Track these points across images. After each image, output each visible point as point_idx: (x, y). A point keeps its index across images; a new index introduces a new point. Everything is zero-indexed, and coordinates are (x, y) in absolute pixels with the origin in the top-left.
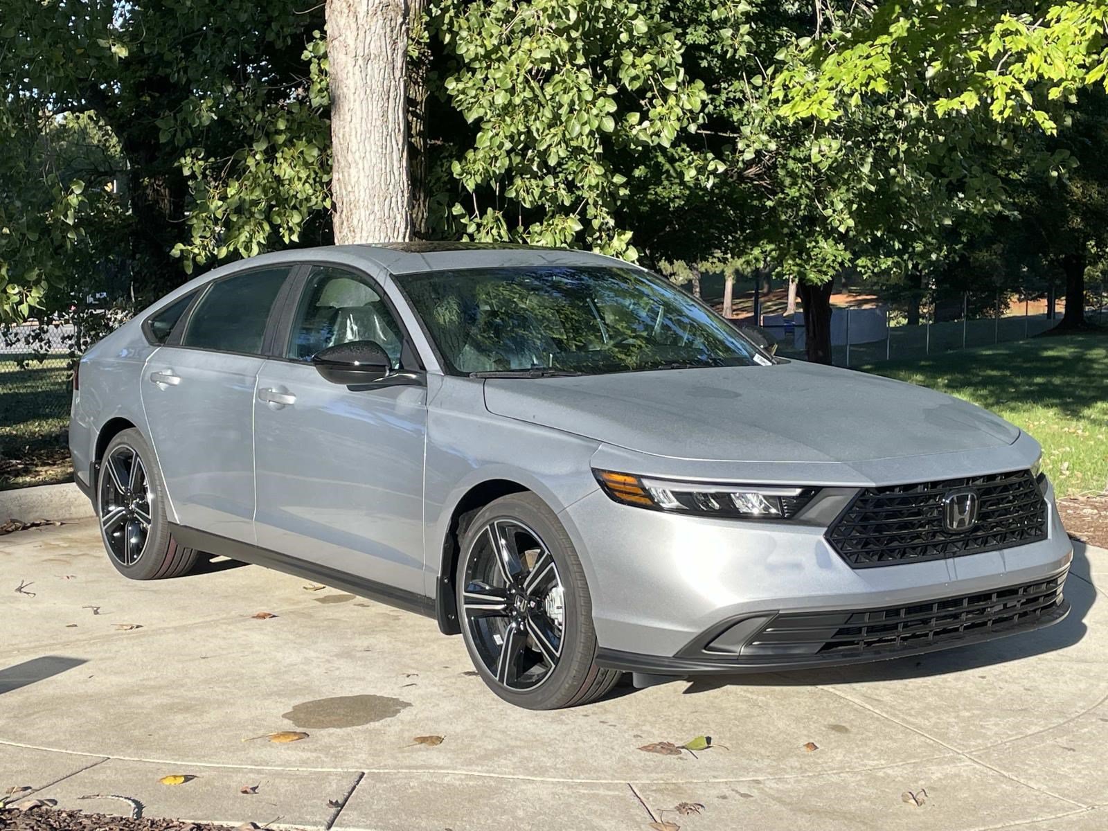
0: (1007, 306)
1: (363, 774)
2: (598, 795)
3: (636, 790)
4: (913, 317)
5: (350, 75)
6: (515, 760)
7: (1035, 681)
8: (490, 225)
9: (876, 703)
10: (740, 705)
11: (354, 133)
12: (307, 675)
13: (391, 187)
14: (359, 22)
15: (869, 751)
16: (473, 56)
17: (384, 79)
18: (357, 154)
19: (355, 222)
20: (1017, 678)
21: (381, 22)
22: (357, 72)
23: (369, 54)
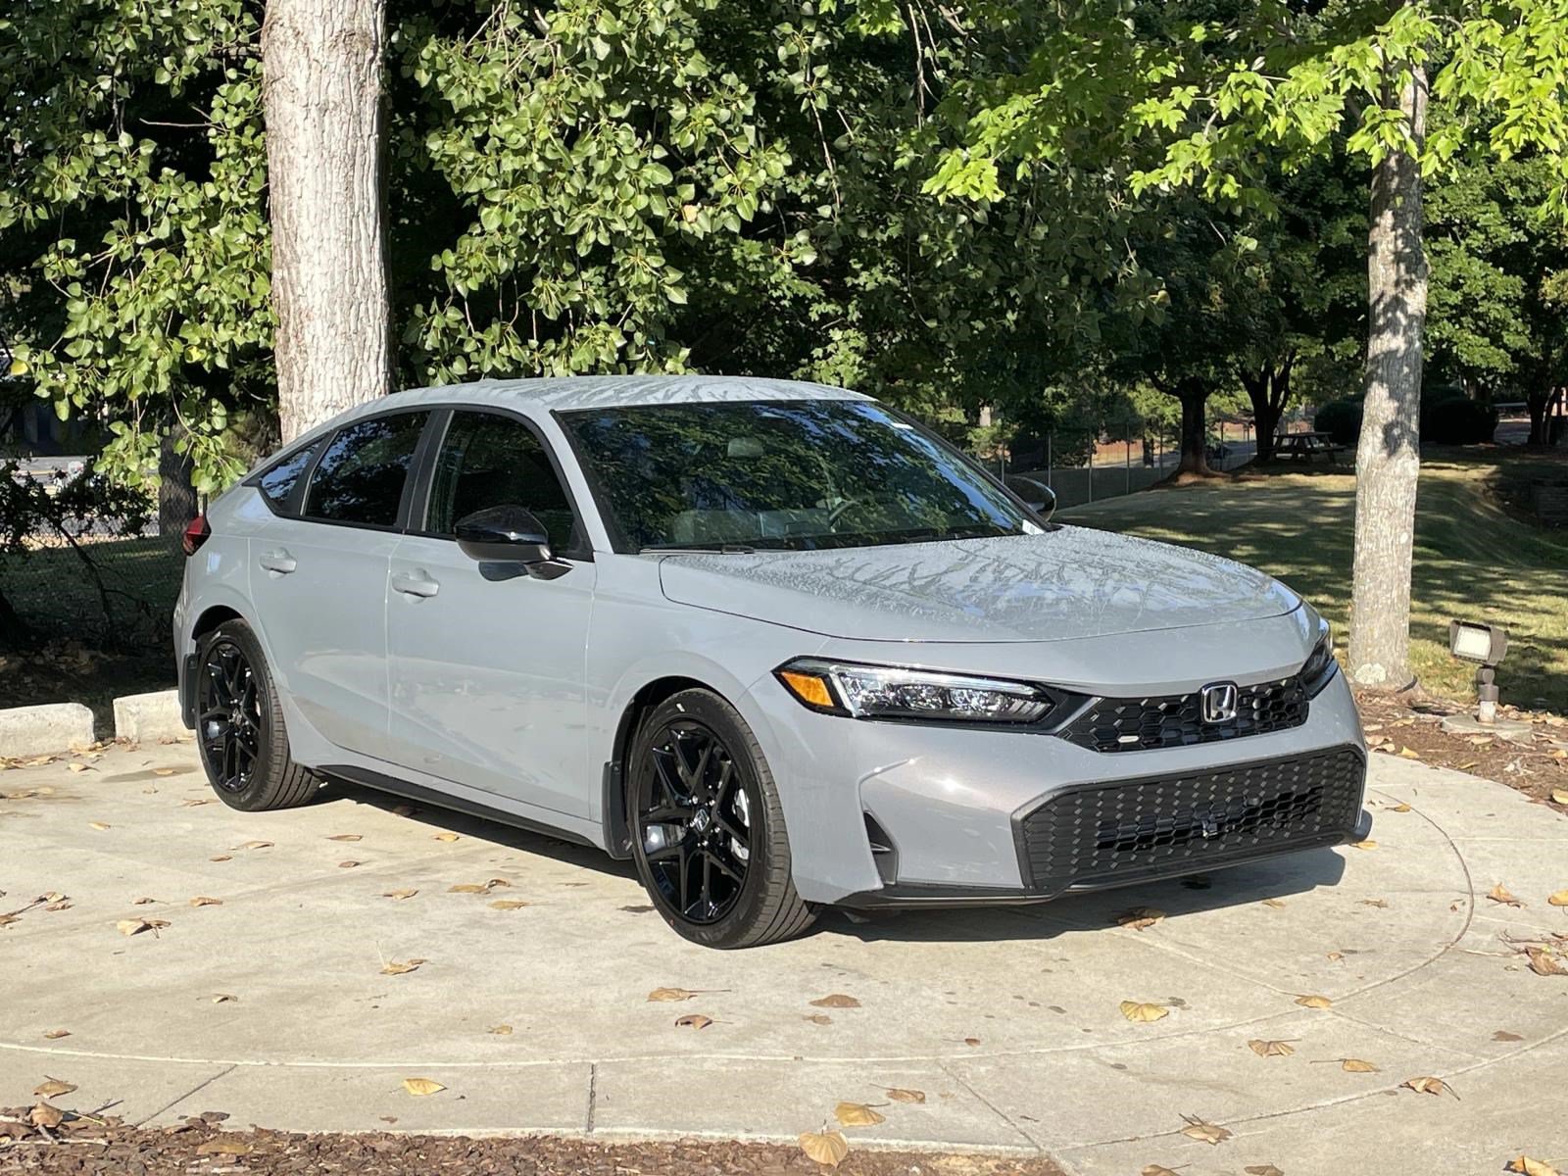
1: (594, 1064)
5: (300, 131)
7: (1370, 916)
8: (497, 341)
11: (304, 213)
13: (359, 289)
14: (312, 57)
17: (347, 138)
18: (310, 243)
21: (343, 57)
22: (310, 128)
23: (327, 102)
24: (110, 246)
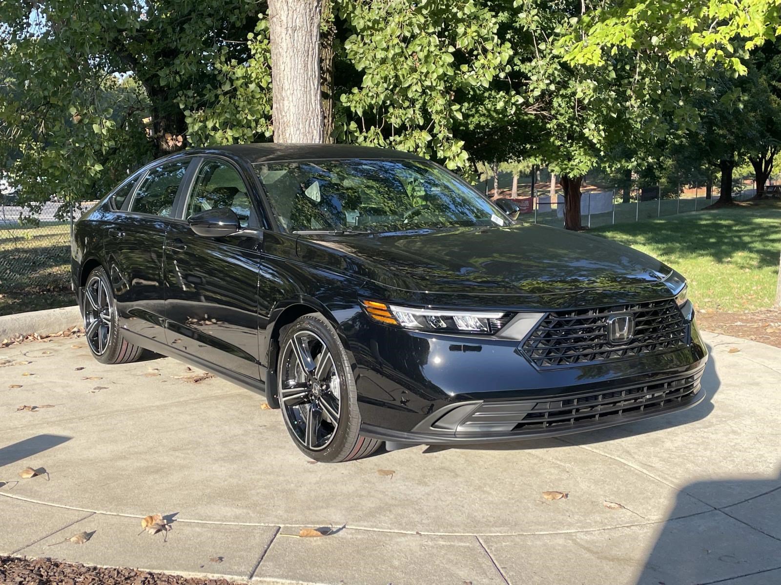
0: (682, 191)
1: (280, 528)
2: (453, 546)
3: (481, 541)
4: (626, 198)
5: (284, 40)
6: (392, 517)
8: (373, 138)
9: (649, 468)
10: (553, 471)
11: (286, 78)
12: (245, 444)
13: (310, 113)
14: (289, 5)
15: (650, 508)
16: (362, 27)
17: (305, 43)
18: (289, 91)
19: (287, 135)
20: (746, 448)
21: (303, 5)
22: (288, 38)
23: (296, 26)
24: (206, 95)
